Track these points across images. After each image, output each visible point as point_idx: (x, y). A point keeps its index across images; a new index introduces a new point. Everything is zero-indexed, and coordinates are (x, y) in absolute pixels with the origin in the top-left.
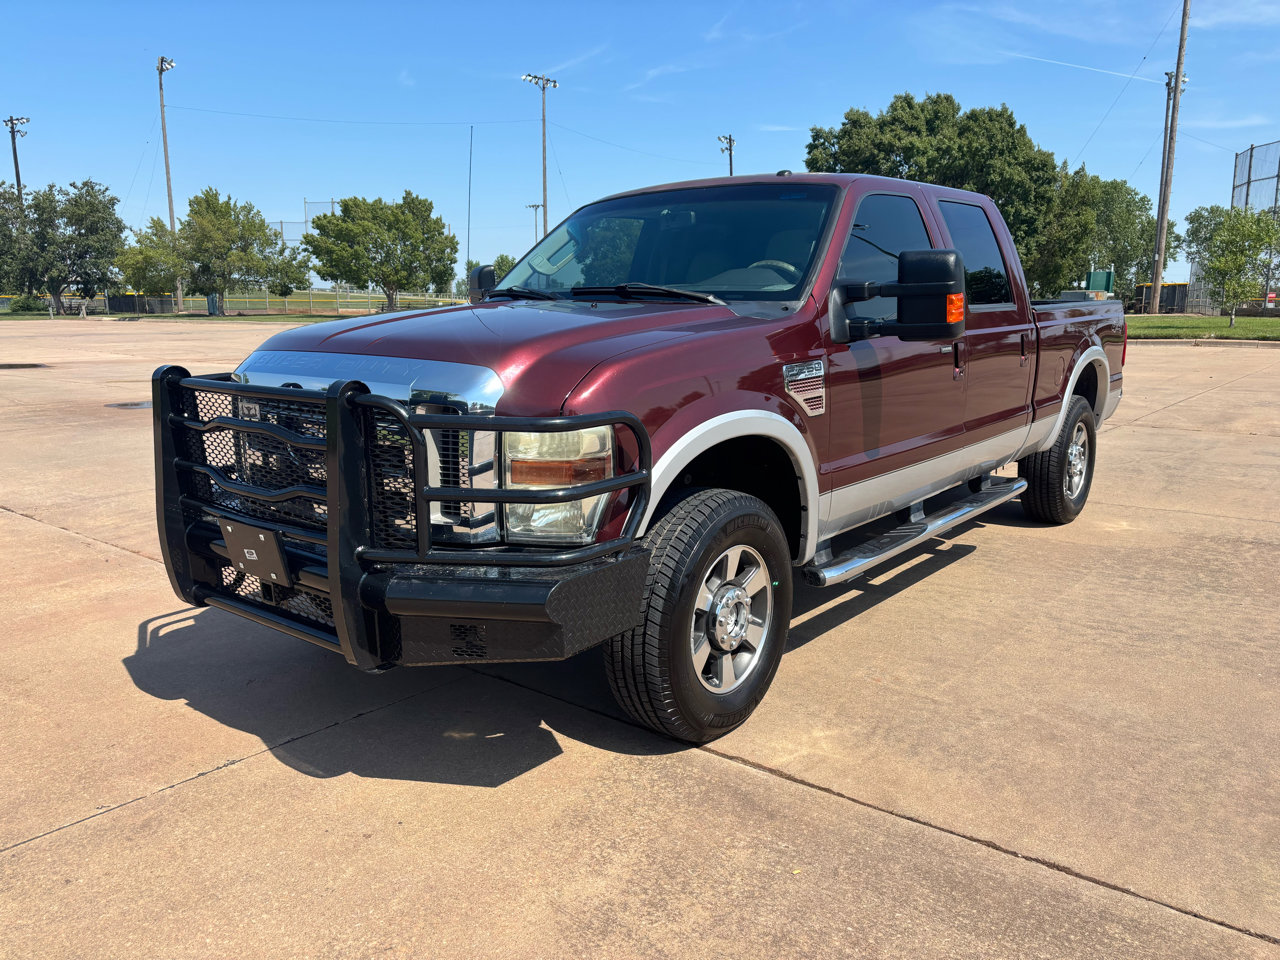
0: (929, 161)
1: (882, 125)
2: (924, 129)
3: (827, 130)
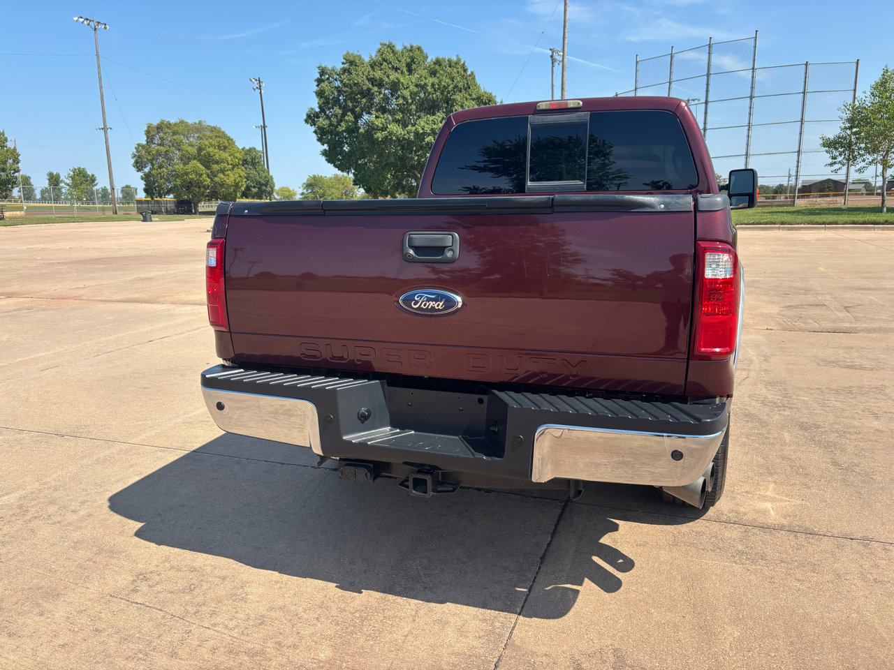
0: (411, 94)
1: (373, 65)
2: (405, 70)
3: (330, 68)
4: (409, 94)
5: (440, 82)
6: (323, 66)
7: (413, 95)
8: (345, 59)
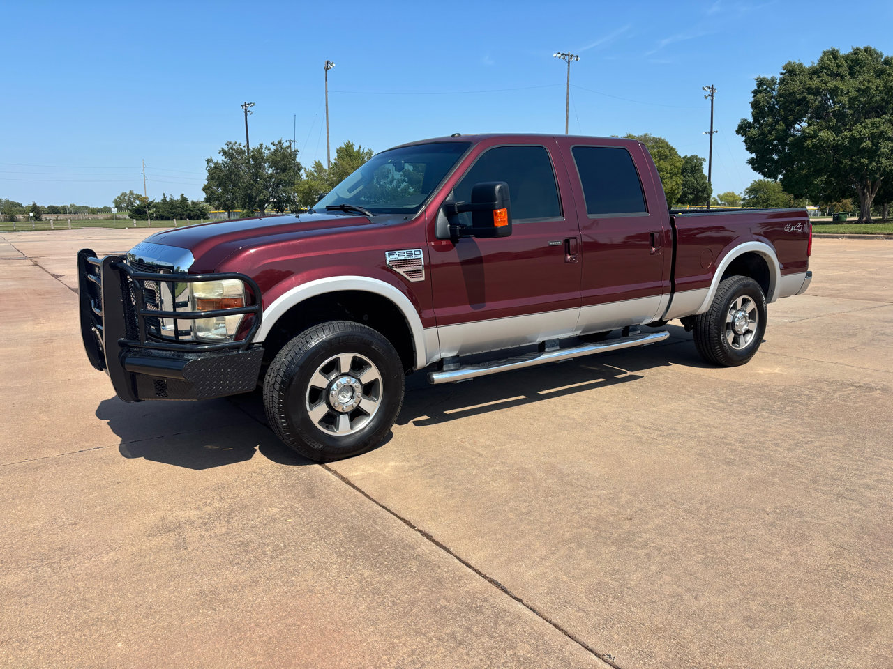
1: (815, 72)
2: (846, 74)
3: (769, 79)
4: (847, 99)
5: (886, 83)
6: (762, 77)
7: (851, 100)
8: (784, 70)
